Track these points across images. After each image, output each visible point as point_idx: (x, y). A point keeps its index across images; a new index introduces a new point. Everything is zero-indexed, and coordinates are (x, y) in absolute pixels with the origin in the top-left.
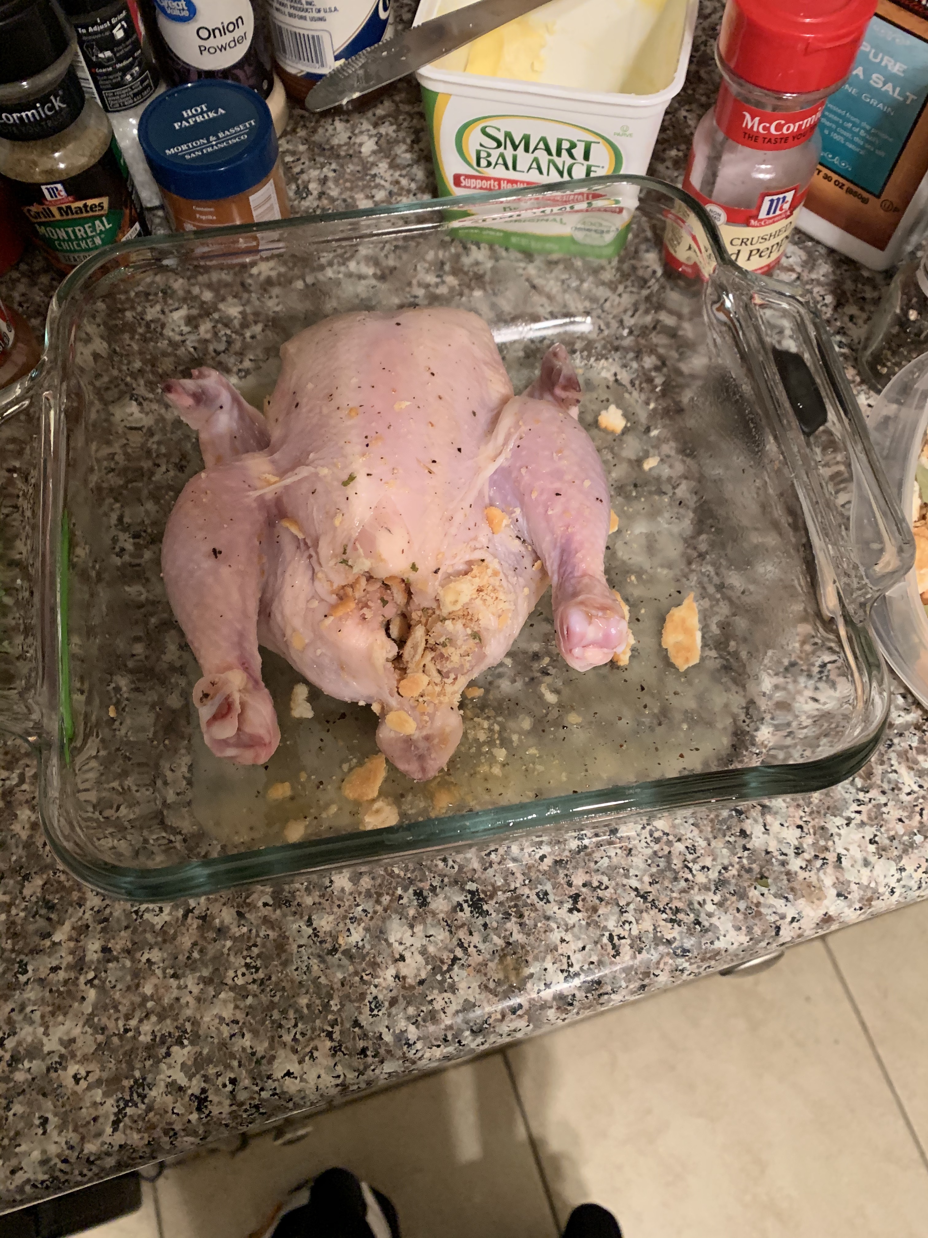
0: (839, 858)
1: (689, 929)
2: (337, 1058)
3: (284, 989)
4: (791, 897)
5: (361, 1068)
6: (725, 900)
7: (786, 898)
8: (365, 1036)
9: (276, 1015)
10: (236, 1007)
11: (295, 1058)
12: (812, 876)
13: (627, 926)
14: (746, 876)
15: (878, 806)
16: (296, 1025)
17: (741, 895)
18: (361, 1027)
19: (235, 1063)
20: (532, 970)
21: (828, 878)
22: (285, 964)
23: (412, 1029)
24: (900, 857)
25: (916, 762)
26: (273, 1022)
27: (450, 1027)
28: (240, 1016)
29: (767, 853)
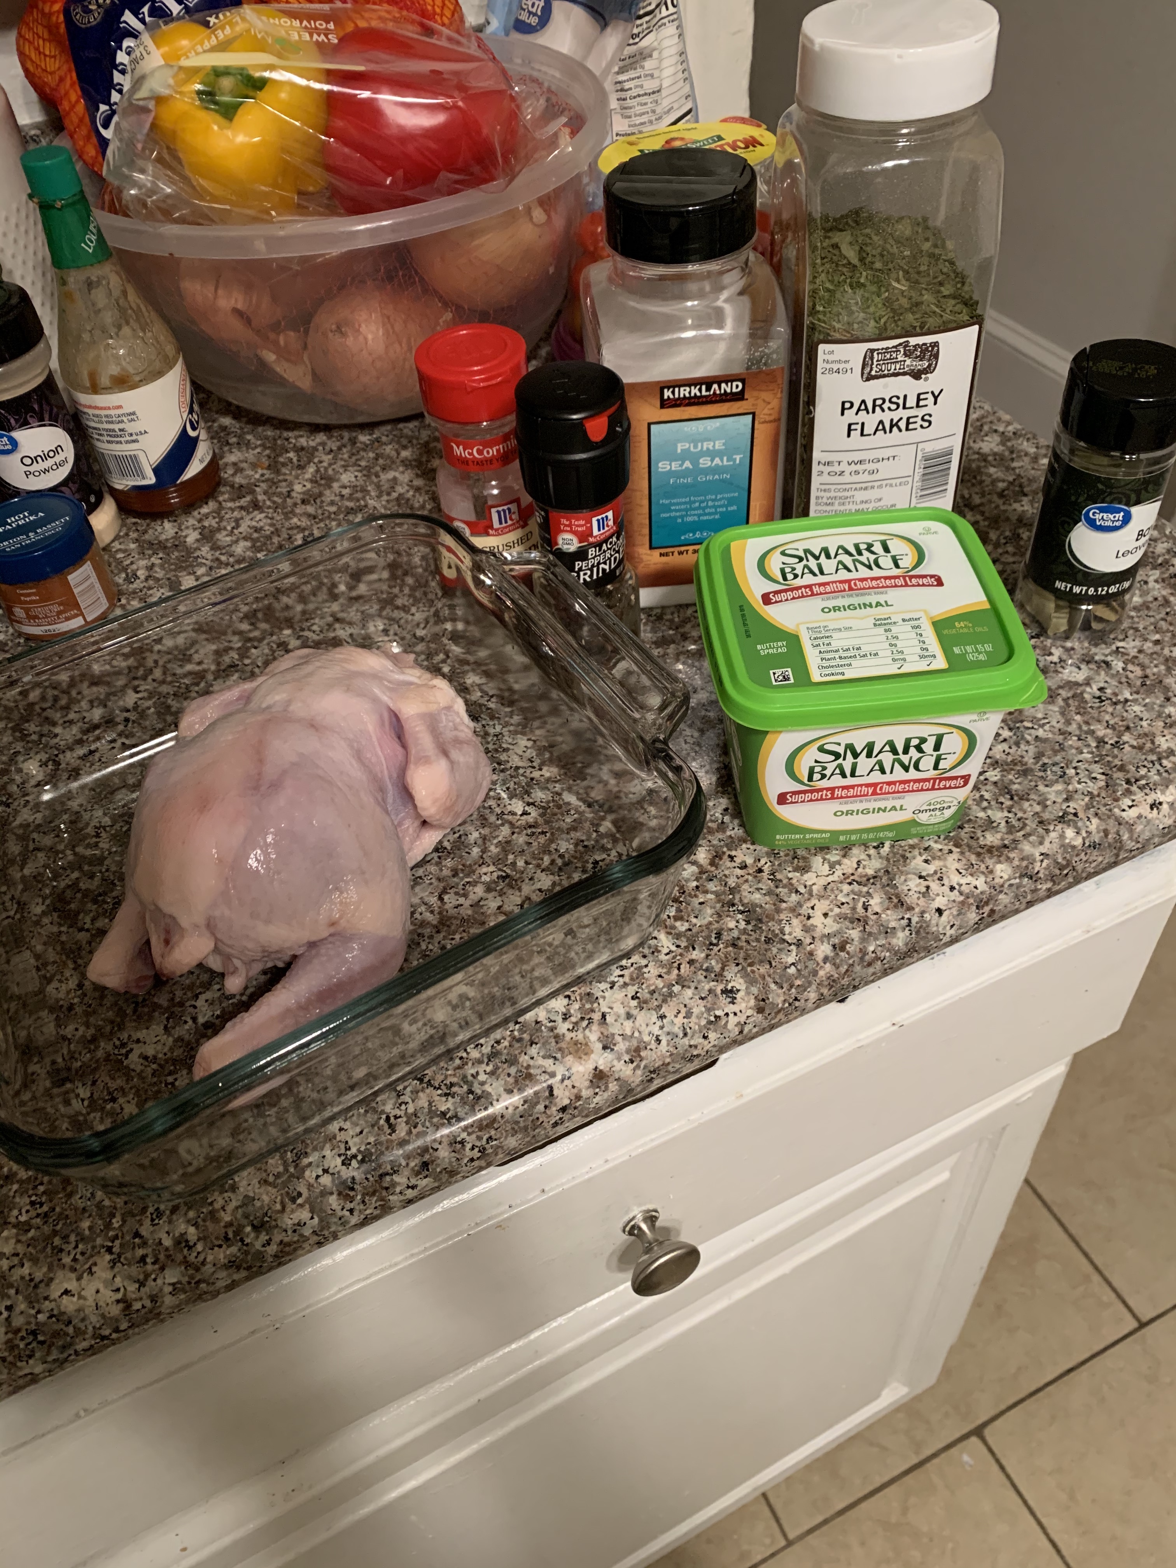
0: (604, 1016)
1: (462, 1098)
2: (116, 1270)
3: (67, 1217)
4: (559, 1056)
5: (141, 1277)
6: (497, 1068)
7: (555, 1058)
8: (144, 1244)
9: (57, 1241)
10: (18, 1241)
11: (73, 1276)
12: (579, 1035)
13: (403, 1107)
14: (517, 1045)
15: (640, 968)
16: (76, 1247)
17: (512, 1061)
18: (141, 1237)
19: (12, 1292)
20: (311, 1159)
21: (593, 1035)
22: (70, 1195)
23: (192, 1230)
24: (659, 1007)
25: (673, 927)
26: (53, 1248)
27: (230, 1224)
28: (21, 1249)
29: (537, 1022)
